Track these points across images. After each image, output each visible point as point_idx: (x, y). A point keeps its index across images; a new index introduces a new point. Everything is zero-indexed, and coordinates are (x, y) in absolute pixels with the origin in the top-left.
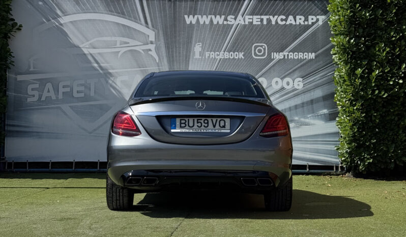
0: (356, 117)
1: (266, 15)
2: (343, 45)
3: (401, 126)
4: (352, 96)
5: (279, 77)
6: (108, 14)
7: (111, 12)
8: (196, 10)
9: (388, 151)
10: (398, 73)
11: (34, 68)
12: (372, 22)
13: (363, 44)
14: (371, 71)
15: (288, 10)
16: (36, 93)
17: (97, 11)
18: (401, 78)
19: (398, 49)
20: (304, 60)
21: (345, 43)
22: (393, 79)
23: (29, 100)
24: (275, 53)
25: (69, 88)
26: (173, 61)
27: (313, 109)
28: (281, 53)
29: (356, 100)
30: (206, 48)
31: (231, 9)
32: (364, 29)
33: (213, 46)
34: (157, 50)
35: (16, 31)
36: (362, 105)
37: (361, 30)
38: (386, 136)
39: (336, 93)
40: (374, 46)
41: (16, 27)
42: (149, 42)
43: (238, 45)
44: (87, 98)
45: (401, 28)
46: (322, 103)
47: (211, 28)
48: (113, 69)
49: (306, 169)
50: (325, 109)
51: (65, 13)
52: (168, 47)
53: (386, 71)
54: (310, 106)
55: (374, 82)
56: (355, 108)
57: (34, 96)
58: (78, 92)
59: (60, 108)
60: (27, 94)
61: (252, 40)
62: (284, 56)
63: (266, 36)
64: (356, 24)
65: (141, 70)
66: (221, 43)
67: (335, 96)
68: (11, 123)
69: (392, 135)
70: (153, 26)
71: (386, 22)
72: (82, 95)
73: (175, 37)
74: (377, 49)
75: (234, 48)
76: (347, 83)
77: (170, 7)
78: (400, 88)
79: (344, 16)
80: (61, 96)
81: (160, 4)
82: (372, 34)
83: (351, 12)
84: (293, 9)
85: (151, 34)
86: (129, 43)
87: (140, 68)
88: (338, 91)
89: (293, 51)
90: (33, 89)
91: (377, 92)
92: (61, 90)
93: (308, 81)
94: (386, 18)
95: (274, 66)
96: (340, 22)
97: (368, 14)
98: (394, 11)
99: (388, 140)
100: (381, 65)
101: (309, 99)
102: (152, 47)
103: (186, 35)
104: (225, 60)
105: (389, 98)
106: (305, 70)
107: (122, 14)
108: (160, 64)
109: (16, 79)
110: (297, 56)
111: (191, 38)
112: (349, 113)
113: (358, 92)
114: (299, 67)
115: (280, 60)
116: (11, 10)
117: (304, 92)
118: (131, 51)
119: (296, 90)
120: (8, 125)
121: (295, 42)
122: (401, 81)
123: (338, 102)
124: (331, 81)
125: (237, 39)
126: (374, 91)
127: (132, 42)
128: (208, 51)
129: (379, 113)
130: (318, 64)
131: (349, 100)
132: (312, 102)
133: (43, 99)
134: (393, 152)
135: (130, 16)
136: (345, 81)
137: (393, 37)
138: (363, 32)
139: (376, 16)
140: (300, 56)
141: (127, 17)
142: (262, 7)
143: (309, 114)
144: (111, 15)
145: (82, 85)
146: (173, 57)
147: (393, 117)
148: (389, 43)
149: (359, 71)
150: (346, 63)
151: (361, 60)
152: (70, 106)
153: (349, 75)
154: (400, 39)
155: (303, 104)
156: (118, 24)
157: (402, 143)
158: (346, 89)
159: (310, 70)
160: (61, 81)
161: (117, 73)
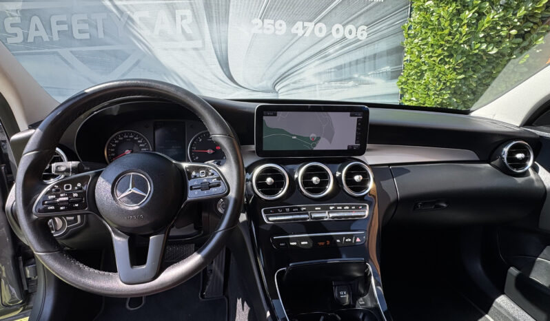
5: (340, 23)
16: (19, 31)
18: (515, 28)
20: (371, 2)
23: (10, 41)
25: (67, 26)
27: (375, 65)
46: (385, 59)
48: (128, 0)
50: (387, 65)
54: (373, 61)
55: (483, 32)
57: (16, 35)
58: (80, 32)
59: (57, 53)
60: (5, 32)
65: (168, 4)
72: (87, 36)
80: (56, 37)
90: (12, 25)
91: (484, 46)
92: (55, 28)
93: (375, 30)
95: (336, 7)
101: (373, 53)
106: (372, 16)
114: (364, 12)
117: (367, 44)
119: (359, 40)
122: (514, 32)
124: (399, 32)
130: (386, 9)
132: (375, 56)
133: (31, 39)
143: (370, 71)
145: (84, 21)
152: (71, 52)
155: (365, 58)
159: (378, 15)
160: (52, 15)
161: (131, 5)
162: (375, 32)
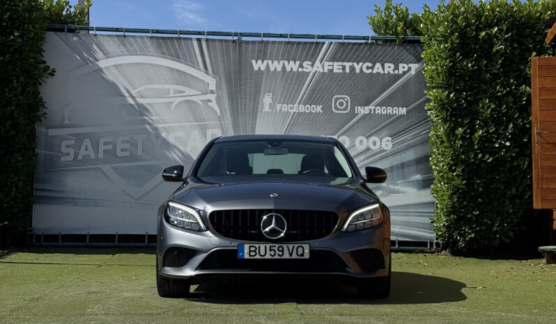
0: (456, 185)
1: (349, 61)
2: (441, 100)
3: (507, 196)
4: (452, 159)
5: (363, 136)
6: (161, 57)
7: (163, 54)
8: (265, 54)
9: (493, 225)
10: (504, 134)
11: (69, 120)
12: (475, 75)
13: (464, 99)
14: (474, 131)
15: (374, 56)
16: (71, 151)
17: (146, 53)
18: (508, 140)
19: (504, 106)
20: (393, 115)
21: (443, 98)
22: (499, 141)
23: (63, 159)
24: (359, 107)
25: (112, 146)
26: (238, 114)
27: (404, 174)
28: (366, 107)
29: (456, 165)
30: (278, 100)
31: (308, 53)
32: (466, 82)
33: (286, 97)
34: (219, 100)
35: (48, 76)
36: (463, 171)
37: (462, 84)
38: (490, 207)
39: (431, 156)
40: (477, 102)
41: (49, 72)
42: (209, 91)
43: (315, 97)
44: (133, 158)
45: (508, 81)
46: (414, 168)
47: (283, 76)
48: (165, 123)
49: (395, 246)
50: (417, 174)
51: (107, 55)
52: (232, 99)
53: (491, 131)
54: (401, 170)
55: (477, 144)
56: (455, 174)
57: (68, 154)
58: (122, 150)
59: (100, 169)
60: (61, 152)
61: (333, 91)
62: (370, 111)
63: (349, 86)
64: (456, 76)
65: (200, 125)
66: (295, 94)
67: (431, 159)
68: (40, 187)
69: (497, 206)
70: (214, 72)
71: (491, 74)
72: (127, 154)
73: (241, 86)
74: (481, 106)
75: (310, 100)
76: (446, 144)
77: (234, 50)
78: (507, 152)
79: (443, 67)
80: (101, 155)
81: (222, 46)
82: (475, 88)
83: (450, 62)
84: (381, 56)
85: (212, 83)
86: (184, 92)
87: (198, 122)
88: (434, 153)
89: (381, 104)
90: (67, 147)
91: (480, 156)
92: (102, 148)
93: (398, 141)
94: (491, 70)
95: (358, 121)
96: (438, 74)
97: (470, 65)
98: (500, 62)
99: (493, 212)
100: (485, 124)
101: (399, 162)
102: (213, 97)
103: (253, 84)
104: (300, 114)
105: (494, 163)
106: (395, 128)
107: (177, 57)
108: (222, 119)
109: (47, 133)
110: (385, 111)
111: (260, 87)
112: (447, 179)
113: (458, 156)
114: (387, 124)
115: (365, 115)
116: (44, 51)
117: (393, 154)
118: (187, 101)
119: (384, 151)
120: (36, 189)
121: (383, 95)
122: (508, 144)
123: (434, 167)
124: (426, 141)
125: (314, 90)
126: (476, 155)
127: (188, 91)
128: (279, 103)
129: (482, 180)
130: (410, 120)
131: (447, 165)
132: (402, 165)
133: (80, 158)
134: (498, 227)
135: (186, 60)
136: (442, 142)
137: (499, 92)
138: (465, 86)
139: (480, 67)
140: (389, 111)
141: (183, 61)
142: (344, 51)
143: (399, 180)
144: (164, 58)
145: (127, 142)
146: (237, 110)
147: (498, 186)
148: (493, 98)
149: (460, 131)
150: (445, 121)
151: (463, 117)
152: (112, 167)
153: (448, 136)
154: (507, 95)
155: (392, 167)
156: (172, 69)
157: (509, 215)
158: (445, 152)
159: (401, 127)
160: (101, 137)
161: (169, 127)
162: (401, 142)
